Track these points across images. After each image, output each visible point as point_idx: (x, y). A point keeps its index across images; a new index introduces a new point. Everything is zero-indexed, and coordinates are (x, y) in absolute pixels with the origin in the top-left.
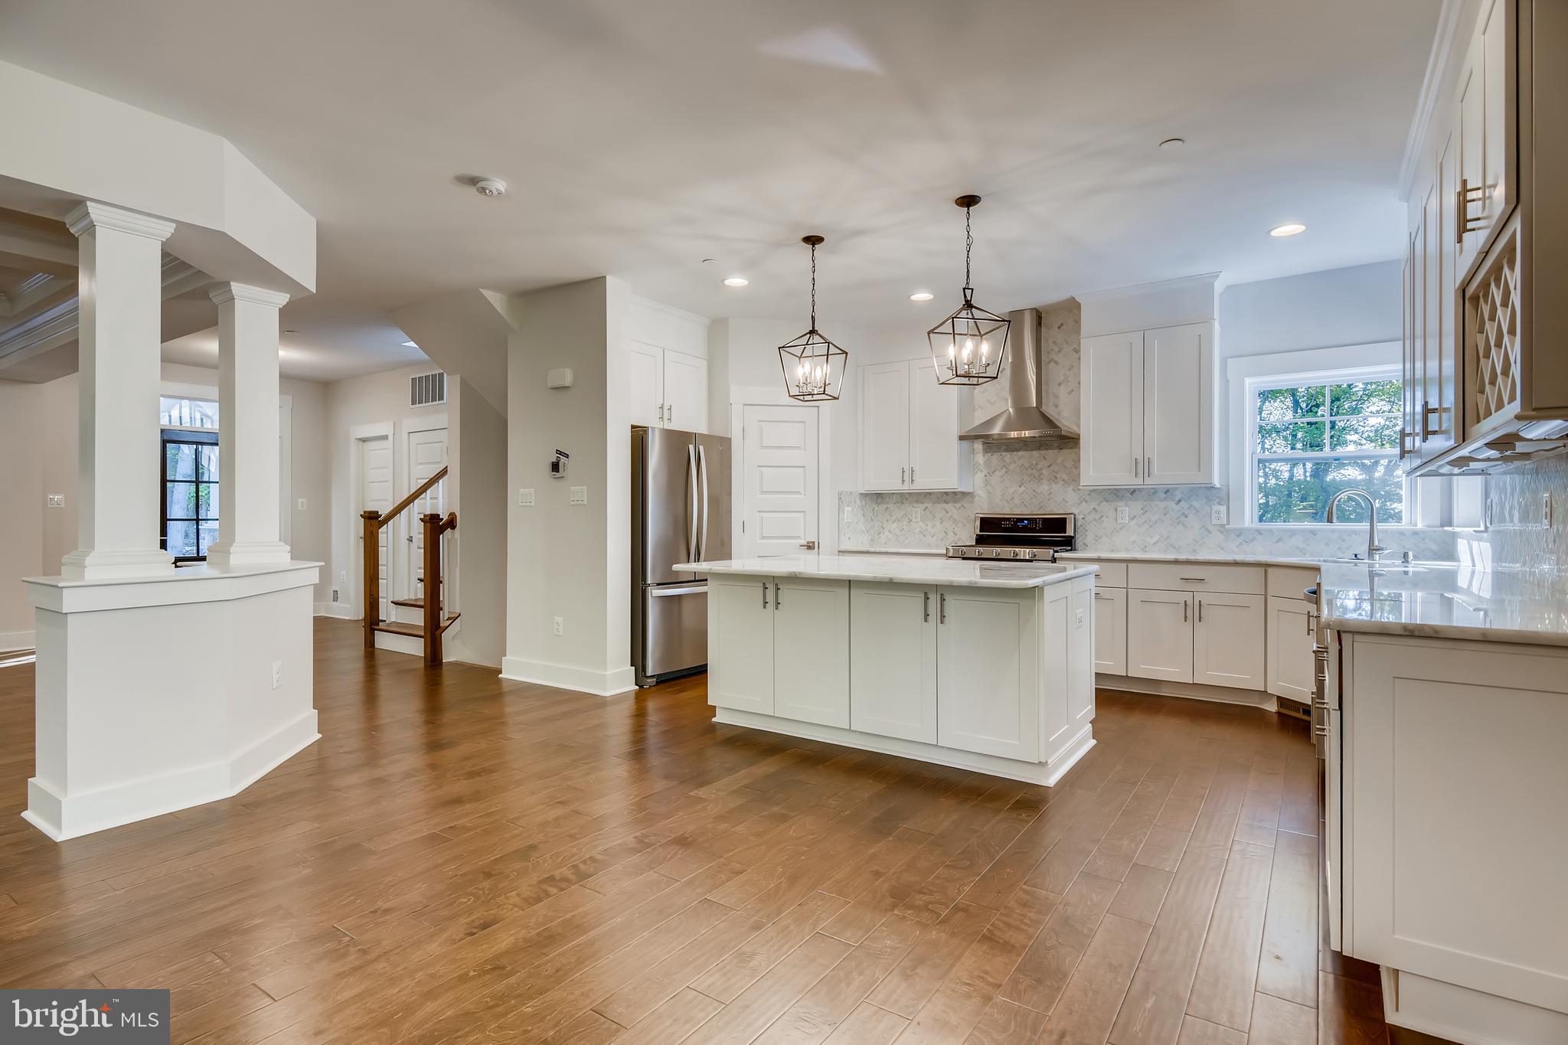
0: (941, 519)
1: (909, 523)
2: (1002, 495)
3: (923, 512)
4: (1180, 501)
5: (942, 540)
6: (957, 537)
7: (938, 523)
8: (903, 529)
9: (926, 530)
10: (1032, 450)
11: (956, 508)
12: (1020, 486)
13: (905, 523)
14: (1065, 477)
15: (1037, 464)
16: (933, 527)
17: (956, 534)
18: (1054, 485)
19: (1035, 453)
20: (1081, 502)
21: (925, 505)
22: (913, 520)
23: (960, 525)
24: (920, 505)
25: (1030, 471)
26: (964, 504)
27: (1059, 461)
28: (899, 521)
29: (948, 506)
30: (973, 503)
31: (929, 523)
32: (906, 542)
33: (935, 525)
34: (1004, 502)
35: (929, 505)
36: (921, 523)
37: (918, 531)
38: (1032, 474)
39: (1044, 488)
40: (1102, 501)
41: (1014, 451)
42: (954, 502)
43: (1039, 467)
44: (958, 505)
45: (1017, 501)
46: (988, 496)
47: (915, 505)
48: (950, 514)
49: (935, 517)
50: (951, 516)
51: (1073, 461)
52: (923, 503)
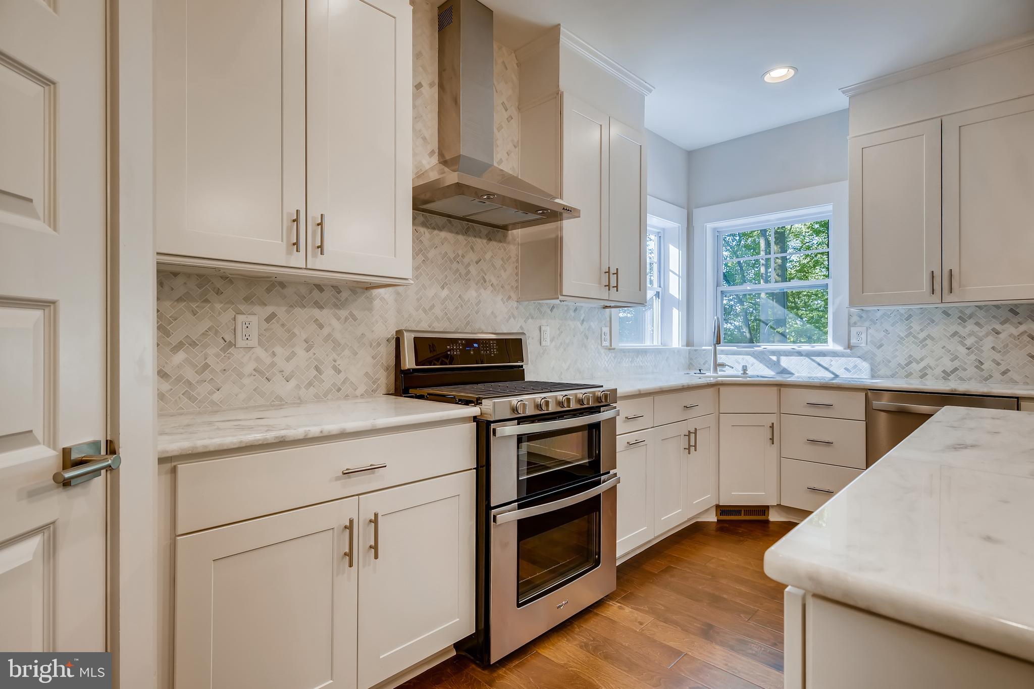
0: (306, 341)
1: (224, 350)
2: (418, 300)
3: (265, 325)
4: (583, 321)
5: (310, 384)
6: (342, 376)
7: (300, 352)
8: (206, 366)
9: (273, 365)
10: (457, 233)
11: (338, 319)
12: (443, 288)
13: (212, 351)
14: (494, 281)
15: (463, 256)
16: (288, 359)
17: (339, 372)
18: (482, 290)
19: (461, 238)
20: (510, 318)
21: (270, 309)
22: (241, 343)
23: (347, 352)
24: (257, 309)
25: (455, 266)
26: (356, 313)
27: (488, 256)
28: (194, 344)
29: (325, 315)
30: (370, 310)
31: (278, 350)
32: (216, 397)
33: (294, 354)
34: (421, 311)
35: (281, 311)
36: (260, 352)
37: (249, 368)
38: (457, 270)
39: (471, 294)
40: (528, 318)
41: (434, 229)
42: (336, 306)
43: (466, 260)
44: (343, 313)
45: (438, 311)
46: (396, 300)
47: (242, 307)
48: (326, 331)
49: (294, 335)
50: (329, 335)
51: (502, 259)
52: (264, 304)
